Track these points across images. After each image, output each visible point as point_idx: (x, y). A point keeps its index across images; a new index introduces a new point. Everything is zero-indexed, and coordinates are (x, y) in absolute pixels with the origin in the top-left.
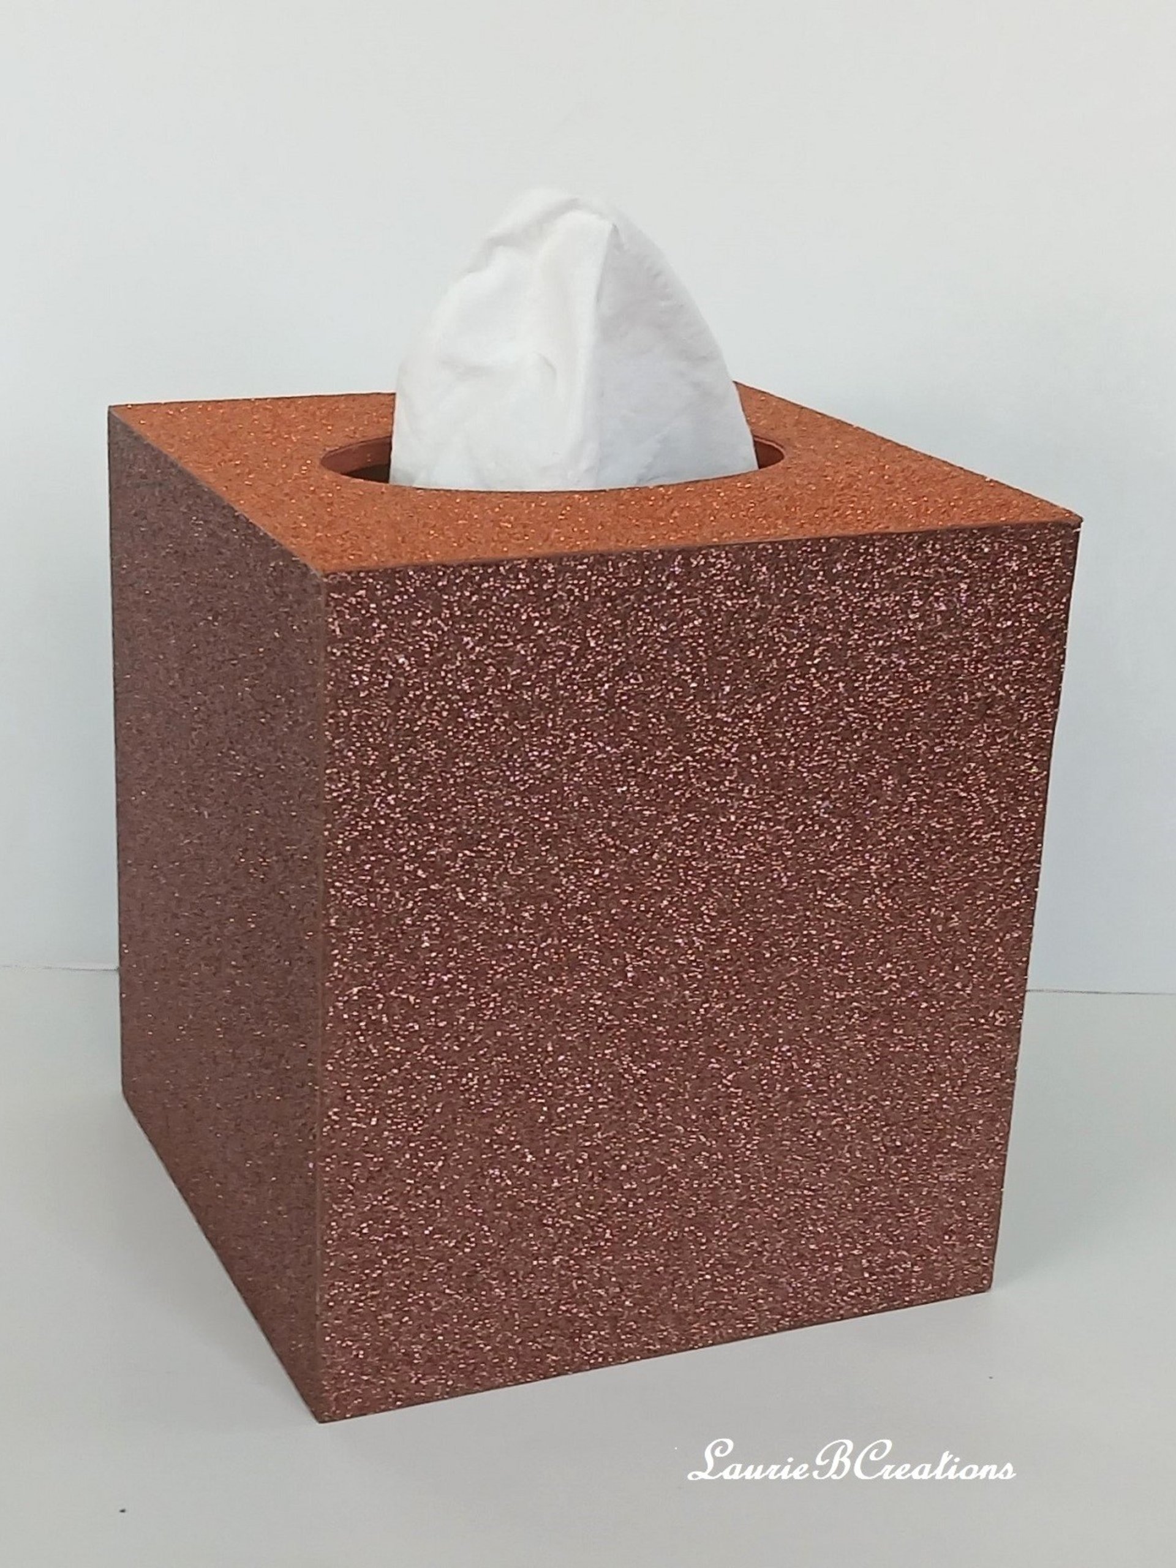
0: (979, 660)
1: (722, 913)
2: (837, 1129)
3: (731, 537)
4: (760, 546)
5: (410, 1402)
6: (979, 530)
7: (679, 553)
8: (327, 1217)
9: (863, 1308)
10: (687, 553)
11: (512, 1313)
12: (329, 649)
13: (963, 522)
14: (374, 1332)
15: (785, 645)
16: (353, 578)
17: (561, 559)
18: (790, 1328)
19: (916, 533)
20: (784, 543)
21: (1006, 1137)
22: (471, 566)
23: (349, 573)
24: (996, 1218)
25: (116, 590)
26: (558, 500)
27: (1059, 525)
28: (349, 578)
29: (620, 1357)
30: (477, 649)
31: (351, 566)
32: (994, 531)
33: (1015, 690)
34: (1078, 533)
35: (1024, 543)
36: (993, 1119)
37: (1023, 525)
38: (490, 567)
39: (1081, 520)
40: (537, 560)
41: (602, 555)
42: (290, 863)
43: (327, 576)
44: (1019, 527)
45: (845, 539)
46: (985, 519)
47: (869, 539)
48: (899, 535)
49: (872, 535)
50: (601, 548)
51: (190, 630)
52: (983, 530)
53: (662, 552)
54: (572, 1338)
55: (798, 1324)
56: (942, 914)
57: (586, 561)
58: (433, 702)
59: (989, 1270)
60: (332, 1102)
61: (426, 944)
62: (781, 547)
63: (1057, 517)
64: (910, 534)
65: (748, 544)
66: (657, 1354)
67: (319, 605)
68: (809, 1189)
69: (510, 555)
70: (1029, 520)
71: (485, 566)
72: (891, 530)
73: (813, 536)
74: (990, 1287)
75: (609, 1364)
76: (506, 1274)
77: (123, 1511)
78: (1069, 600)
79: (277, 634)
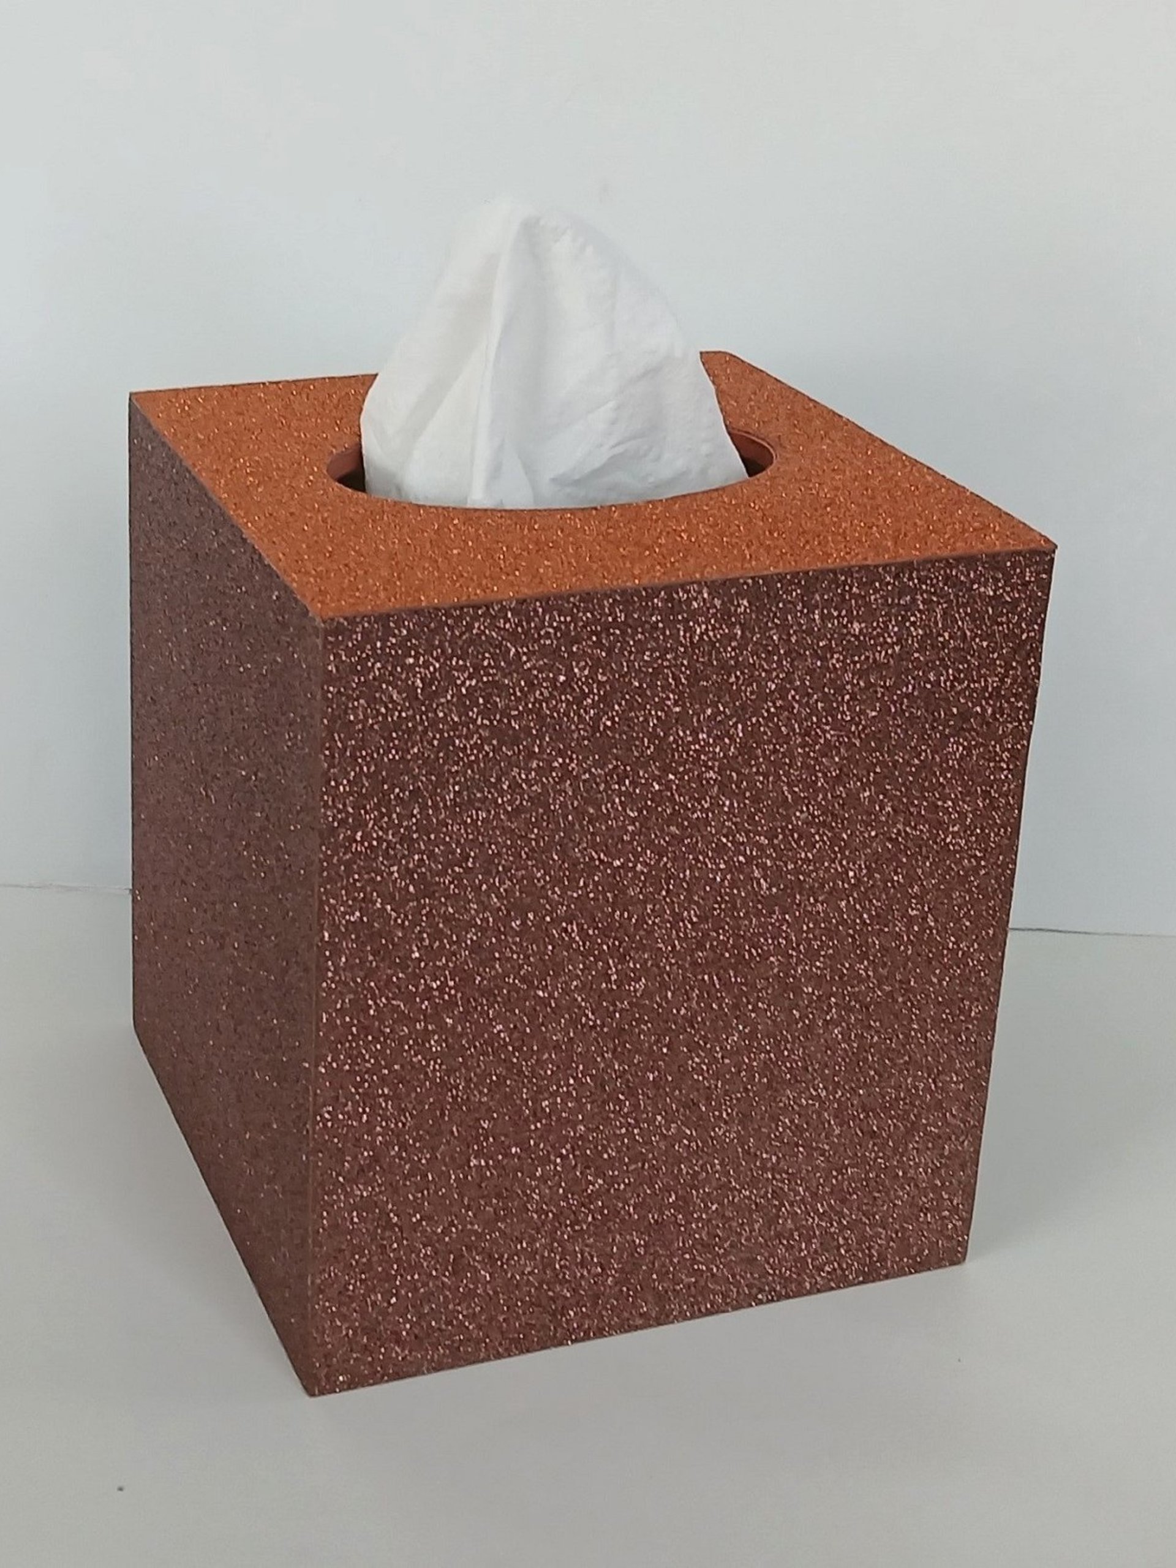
1: (703, 919)
3: (713, 573)
4: (742, 581)
5: (398, 1376)
6: (954, 559)
7: (662, 589)
8: (318, 1207)
9: (840, 1281)
10: (670, 589)
11: (496, 1293)
12: (325, 687)
13: (939, 553)
14: (363, 1313)
15: (765, 670)
17: (549, 599)
19: (893, 564)
20: (763, 578)
22: (462, 608)
23: (346, 618)
24: (970, 1195)
25: (134, 563)
27: (1034, 552)
28: (346, 623)
30: (468, 683)
31: (348, 611)
32: (970, 560)
34: (1052, 560)
36: (968, 1104)
37: (998, 554)
38: (480, 608)
39: (1056, 547)
40: (525, 601)
41: (588, 594)
42: (288, 872)
43: (325, 621)
44: (994, 556)
45: (824, 572)
46: (961, 548)
48: (877, 566)
49: (852, 567)
50: (588, 587)
51: (201, 626)
52: (958, 560)
53: (645, 589)
54: (554, 1315)
57: (572, 599)
58: (425, 731)
59: (964, 1245)
60: (324, 1102)
61: (417, 955)
62: (761, 582)
63: (1033, 545)
65: (729, 579)
66: (637, 1328)
67: (318, 646)
69: (500, 597)
71: (476, 607)
72: (869, 562)
73: (793, 569)
74: (964, 1259)
75: (589, 1338)
76: (490, 1257)
77: (121, 1489)
78: (1044, 620)
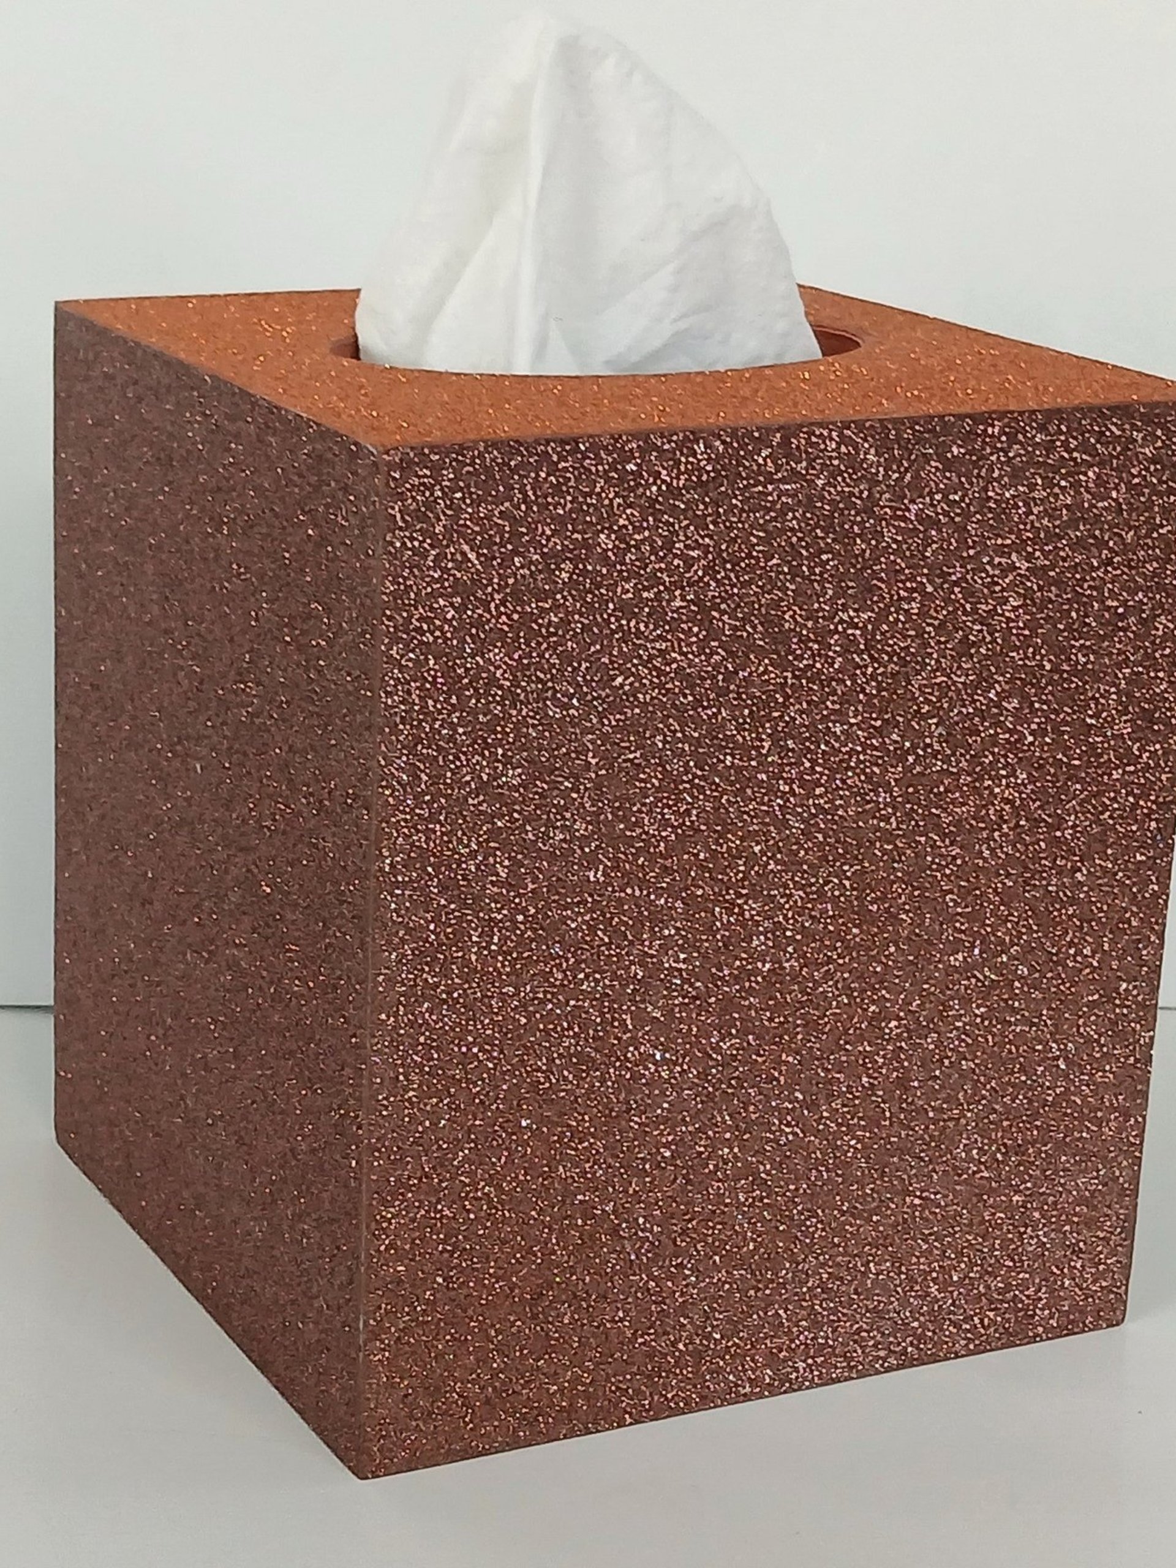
0: (1109, 562)
2: (951, 1124)
3: (835, 413)
4: (867, 424)
6: (1109, 409)
9: (981, 1344)
12: (389, 539)
13: (1089, 400)
16: (415, 455)
18: (899, 1367)
19: (1040, 411)
20: (894, 421)
21: (1141, 1135)
23: (412, 449)
24: (1129, 1233)
26: (623, 383)
28: (412, 455)
29: (706, 1402)
31: (414, 442)
32: (1124, 411)
33: (1150, 599)
35: (1158, 425)
36: (1126, 1115)
37: (1157, 404)
43: (387, 453)
44: (1153, 406)
45: (961, 417)
46: (1116, 397)
47: (987, 418)
48: (1021, 413)
49: (990, 413)
52: (1113, 409)
53: (758, 429)
54: (650, 1377)
55: (907, 1362)
56: (1069, 864)
57: (675, 438)
59: (1123, 1299)
62: (890, 426)
64: (1034, 412)
65: (853, 422)
66: (747, 1398)
67: (376, 487)
68: (920, 1197)
69: (590, 431)
70: (1162, 399)
71: (563, 442)
72: (1012, 407)
73: (926, 413)
74: (1123, 1320)
75: (692, 1410)
79: (310, 532)
